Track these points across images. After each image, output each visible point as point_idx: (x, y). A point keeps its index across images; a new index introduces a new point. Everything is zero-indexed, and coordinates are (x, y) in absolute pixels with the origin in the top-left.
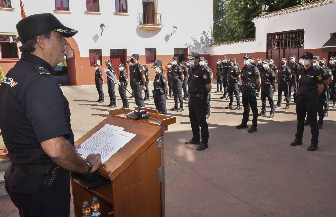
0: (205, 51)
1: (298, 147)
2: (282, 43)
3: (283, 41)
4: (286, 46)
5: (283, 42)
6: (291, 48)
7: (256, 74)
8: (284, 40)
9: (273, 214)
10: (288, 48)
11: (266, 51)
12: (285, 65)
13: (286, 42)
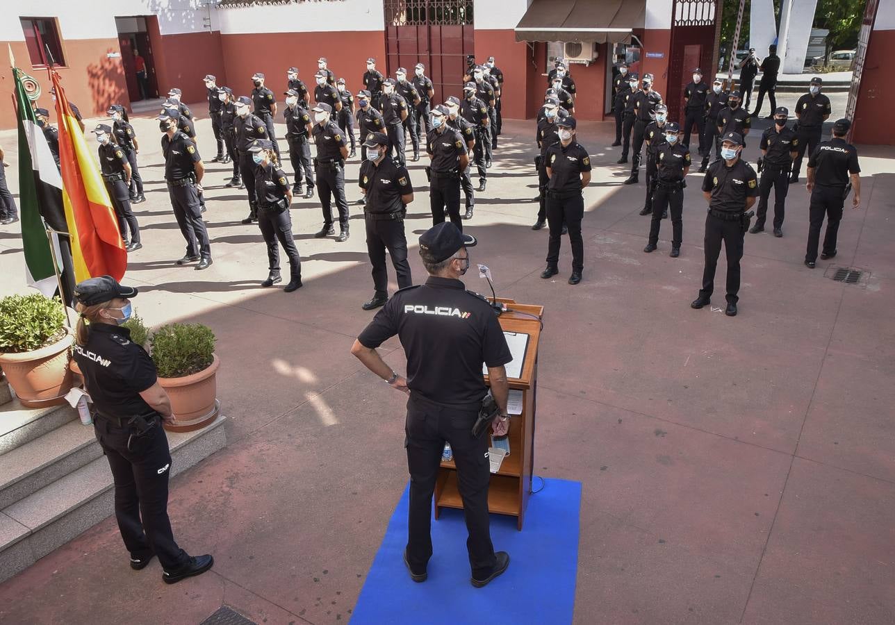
0: (204, 23)
1: (553, 281)
2: (423, 10)
3: (424, 5)
4: (432, 18)
5: (426, 7)
6: (445, 23)
7: (459, 146)
8: (426, 3)
9: (585, 393)
10: (438, 24)
11: (384, 29)
12: (474, 96)
13: (431, 10)
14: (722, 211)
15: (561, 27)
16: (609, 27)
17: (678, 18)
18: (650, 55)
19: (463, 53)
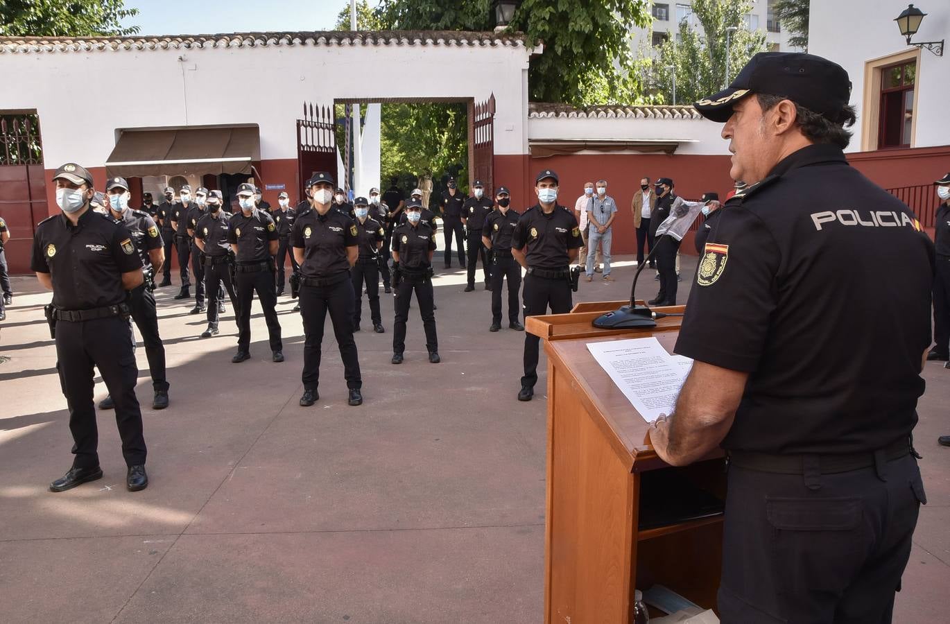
14: (547, 269)
15: (165, 159)
16: (222, 157)
17: (303, 142)
18: (270, 187)
19: (30, 199)
